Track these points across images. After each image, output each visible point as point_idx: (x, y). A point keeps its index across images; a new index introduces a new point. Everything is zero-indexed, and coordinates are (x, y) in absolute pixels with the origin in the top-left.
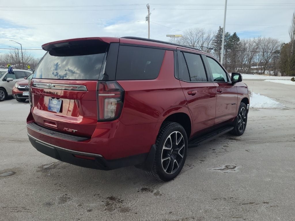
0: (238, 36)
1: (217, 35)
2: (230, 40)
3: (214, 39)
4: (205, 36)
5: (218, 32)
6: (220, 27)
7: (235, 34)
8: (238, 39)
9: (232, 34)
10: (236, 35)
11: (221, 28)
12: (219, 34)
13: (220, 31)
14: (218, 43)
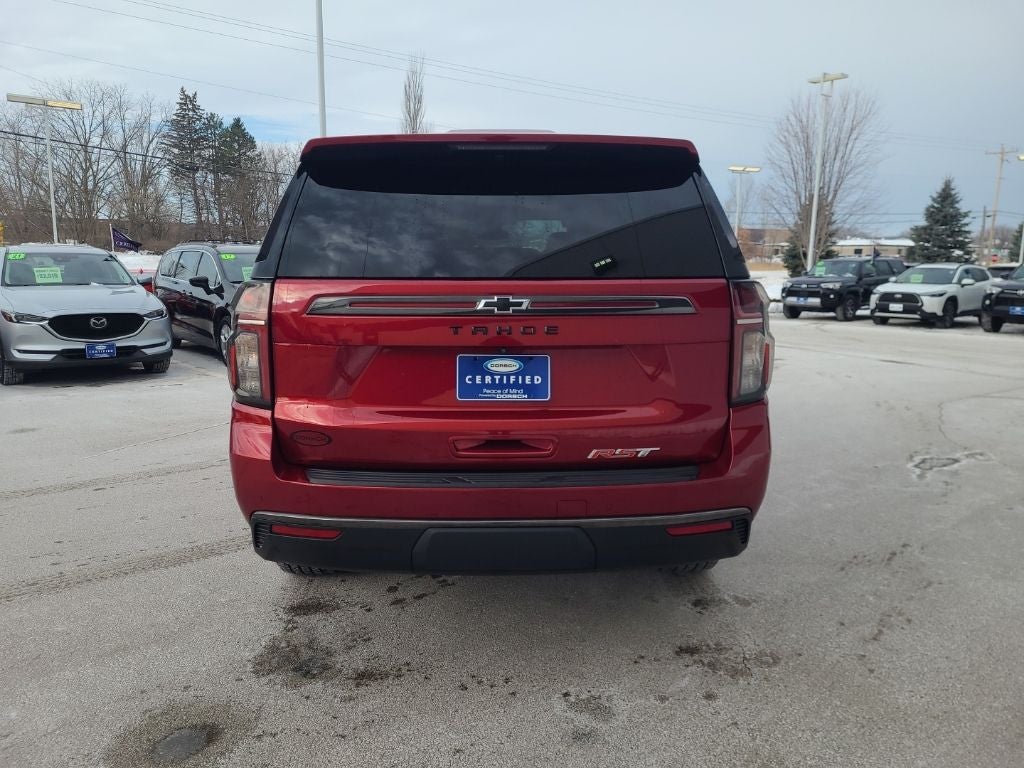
0: (250, 129)
1: (175, 117)
2: (224, 143)
3: (165, 130)
4: (131, 117)
5: (178, 107)
6: (183, 91)
7: (237, 124)
8: (250, 142)
9: (228, 122)
10: (241, 126)
11: (187, 97)
12: (184, 117)
13: (185, 104)
14: (185, 148)
